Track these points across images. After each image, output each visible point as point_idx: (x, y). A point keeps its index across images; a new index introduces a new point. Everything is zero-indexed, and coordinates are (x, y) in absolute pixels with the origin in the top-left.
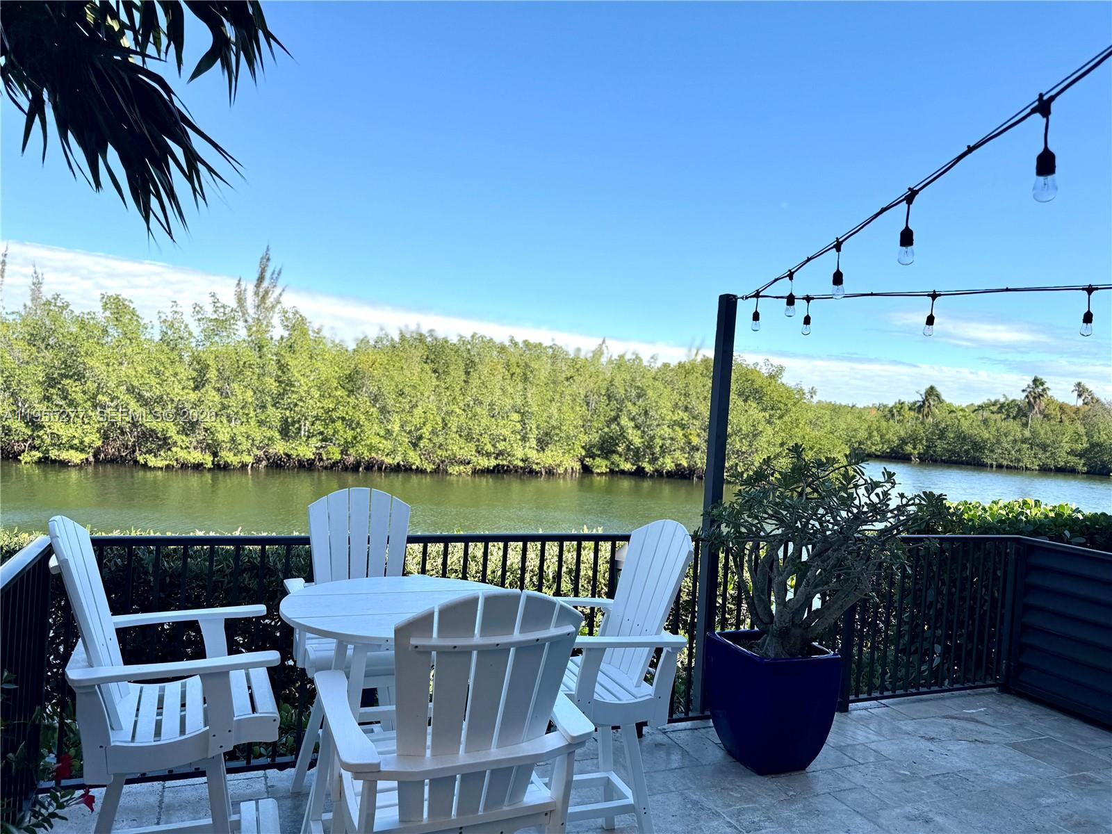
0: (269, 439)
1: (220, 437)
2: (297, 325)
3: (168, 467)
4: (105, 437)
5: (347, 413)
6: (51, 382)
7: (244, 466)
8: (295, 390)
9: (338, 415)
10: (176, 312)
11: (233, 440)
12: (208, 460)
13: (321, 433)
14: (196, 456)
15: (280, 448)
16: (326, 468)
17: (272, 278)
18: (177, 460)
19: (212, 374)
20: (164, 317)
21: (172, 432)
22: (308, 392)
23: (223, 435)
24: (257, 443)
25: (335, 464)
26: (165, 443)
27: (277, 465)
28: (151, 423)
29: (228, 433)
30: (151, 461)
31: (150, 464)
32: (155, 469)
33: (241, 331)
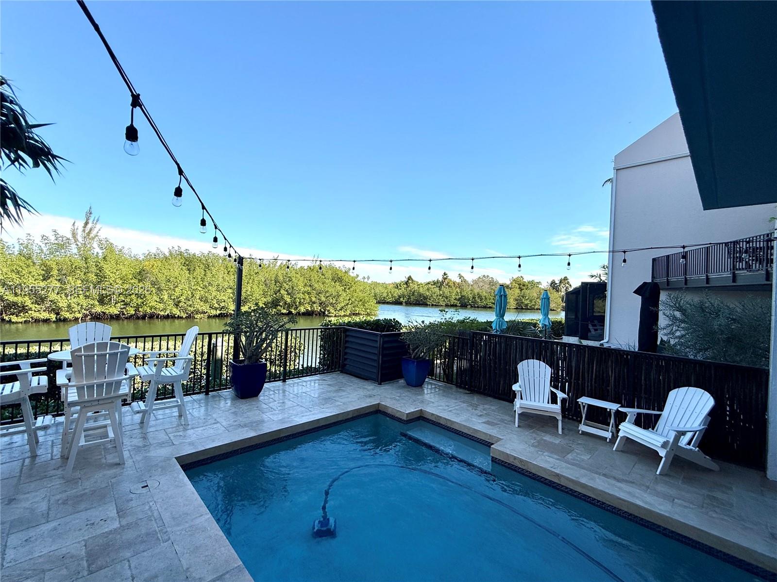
0: (92, 305)
1: (61, 305)
2: (108, 247)
3: (25, 322)
7: (76, 319)
8: (107, 280)
10: (29, 239)
11: (69, 306)
12: (53, 317)
13: (124, 301)
14: (45, 315)
15: (98, 309)
16: (126, 318)
17: (93, 223)
18: (32, 318)
19: (55, 272)
20: (21, 242)
21: (28, 302)
22: (115, 281)
23: (63, 303)
24: (84, 307)
25: (132, 316)
26: (24, 309)
27: (97, 318)
28: (13, 298)
29: (66, 302)
30: (14, 319)
31: (13, 320)
32: (17, 323)
33: (74, 250)
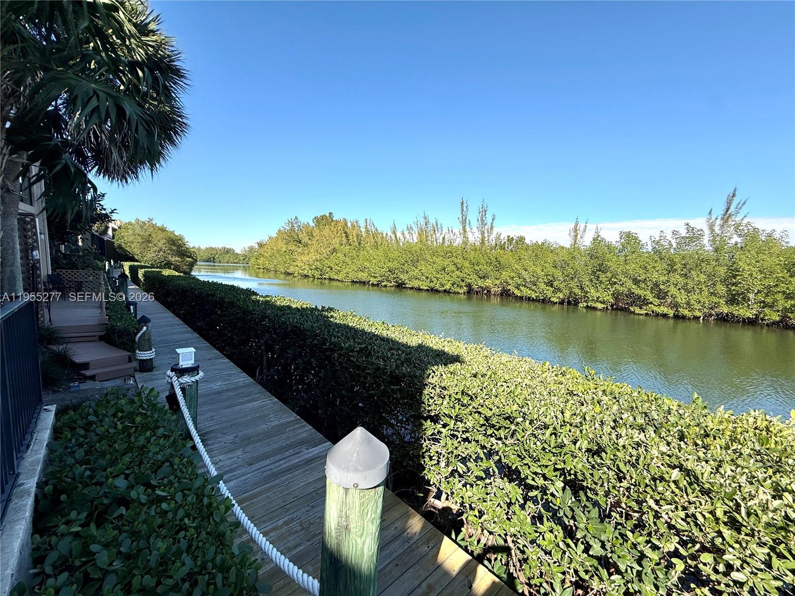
0: (716, 303)
1: (679, 300)
2: (752, 235)
3: (647, 314)
4: (617, 299)
5: (788, 288)
6: (594, 273)
7: (697, 318)
8: (740, 273)
9: (778, 290)
10: (661, 236)
11: (688, 303)
12: (671, 313)
13: (764, 302)
14: (663, 310)
15: (725, 310)
16: (767, 325)
17: (737, 208)
18: (653, 312)
19: (678, 266)
20: (653, 239)
21: (650, 297)
22: (751, 275)
23: (682, 298)
24: (706, 305)
25: (775, 323)
26: (644, 302)
27: (724, 319)
28: (638, 291)
29: (685, 299)
30: (637, 310)
31: (636, 312)
32: (638, 314)
33: (706, 240)
